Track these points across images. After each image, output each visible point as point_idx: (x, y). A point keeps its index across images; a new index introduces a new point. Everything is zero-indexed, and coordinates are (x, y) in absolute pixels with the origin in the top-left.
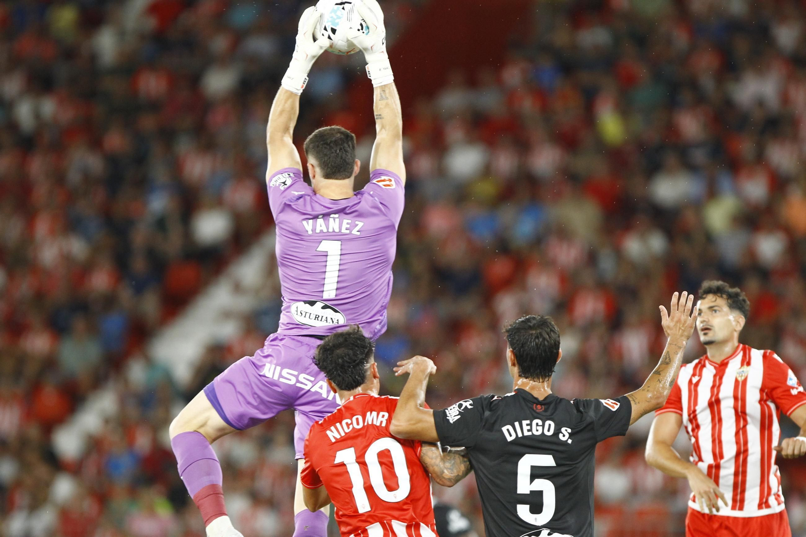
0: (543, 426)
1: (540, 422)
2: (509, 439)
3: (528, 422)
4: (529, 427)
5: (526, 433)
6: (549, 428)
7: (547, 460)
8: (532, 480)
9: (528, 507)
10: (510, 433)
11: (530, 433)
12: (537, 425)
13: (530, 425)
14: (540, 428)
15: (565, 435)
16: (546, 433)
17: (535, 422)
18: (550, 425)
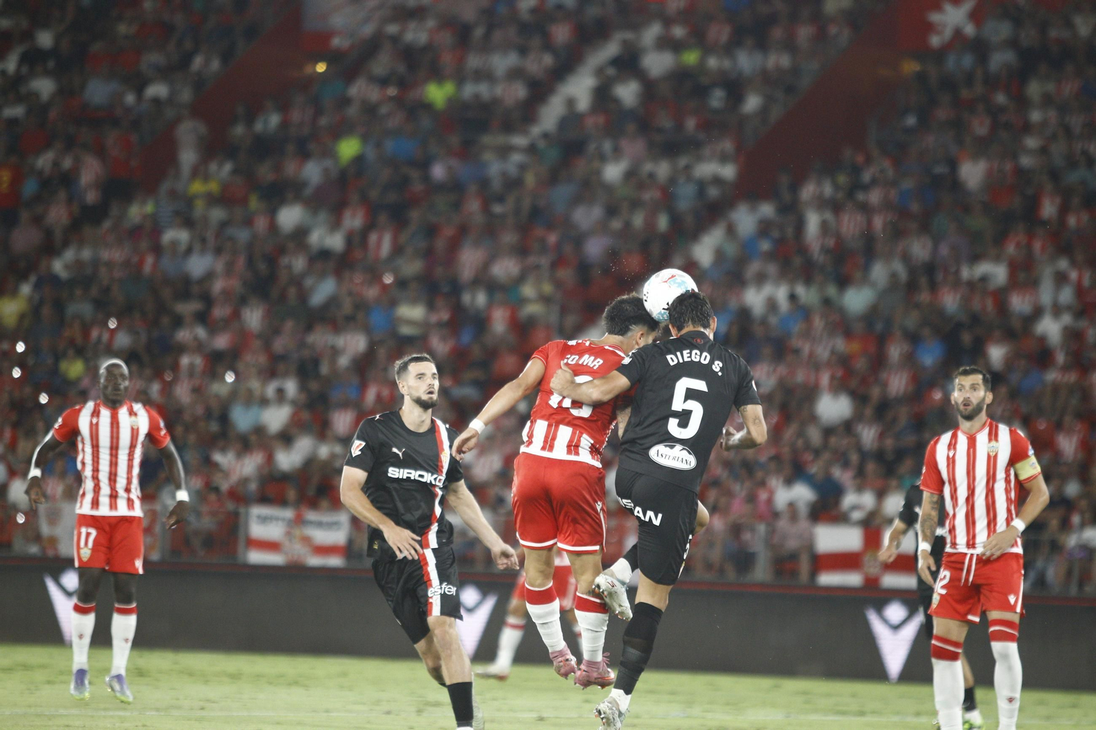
0: (701, 356)
1: (698, 353)
2: (672, 364)
3: (688, 351)
4: (689, 355)
5: (686, 359)
6: (705, 358)
7: (701, 385)
8: (685, 400)
9: (677, 421)
10: (672, 360)
11: (689, 359)
12: (696, 354)
13: (691, 353)
14: (698, 357)
15: (717, 366)
16: (703, 361)
17: (694, 352)
18: (706, 356)
